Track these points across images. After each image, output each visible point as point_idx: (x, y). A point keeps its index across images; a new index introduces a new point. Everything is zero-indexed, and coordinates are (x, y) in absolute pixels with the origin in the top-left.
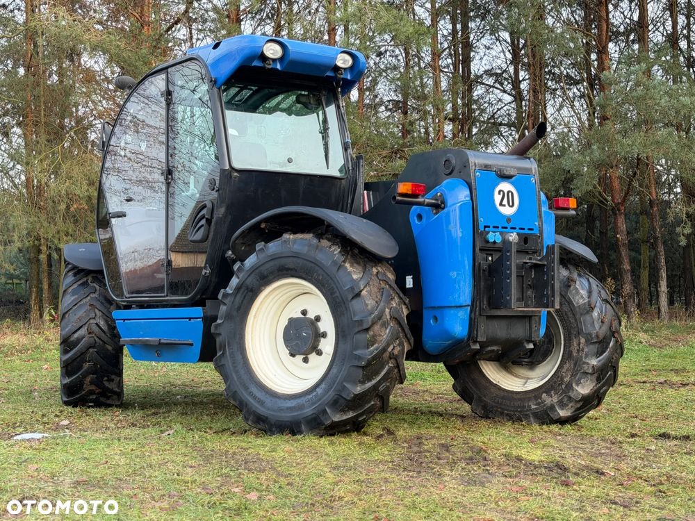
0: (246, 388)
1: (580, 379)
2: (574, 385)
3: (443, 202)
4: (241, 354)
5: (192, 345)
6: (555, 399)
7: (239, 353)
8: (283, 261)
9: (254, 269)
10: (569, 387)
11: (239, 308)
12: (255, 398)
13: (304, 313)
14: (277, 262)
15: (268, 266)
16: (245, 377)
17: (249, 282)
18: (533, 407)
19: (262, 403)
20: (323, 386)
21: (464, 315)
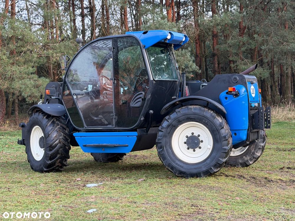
0: (174, 162)
1: (258, 151)
2: (255, 153)
3: (238, 93)
4: (171, 150)
5: (128, 146)
6: (248, 158)
7: (170, 149)
8: (189, 116)
9: (175, 119)
10: (254, 153)
11: (169, 133)
12: (179, 165)
13: (193, 134)
14: (186, 116)
15: (182, 117)
16: (173, 158)
17: (173, 123)
18: (240, 161)
19: (182, 167)
20: (209, 159)
21: (246, 132)
